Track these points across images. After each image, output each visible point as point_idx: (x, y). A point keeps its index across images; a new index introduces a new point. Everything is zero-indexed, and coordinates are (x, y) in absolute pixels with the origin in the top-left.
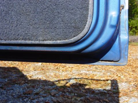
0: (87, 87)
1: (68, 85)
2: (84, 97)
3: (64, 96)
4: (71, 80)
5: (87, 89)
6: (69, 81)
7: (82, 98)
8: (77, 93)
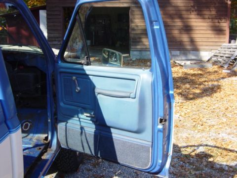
0: (211, 160)
1: (193, 154)
2: (200, 171)
3: (183, 167)
4: (201, 148)
5: (210, 162)
6: (198, 148)
7: (197, 172)
8: (196, 166)
